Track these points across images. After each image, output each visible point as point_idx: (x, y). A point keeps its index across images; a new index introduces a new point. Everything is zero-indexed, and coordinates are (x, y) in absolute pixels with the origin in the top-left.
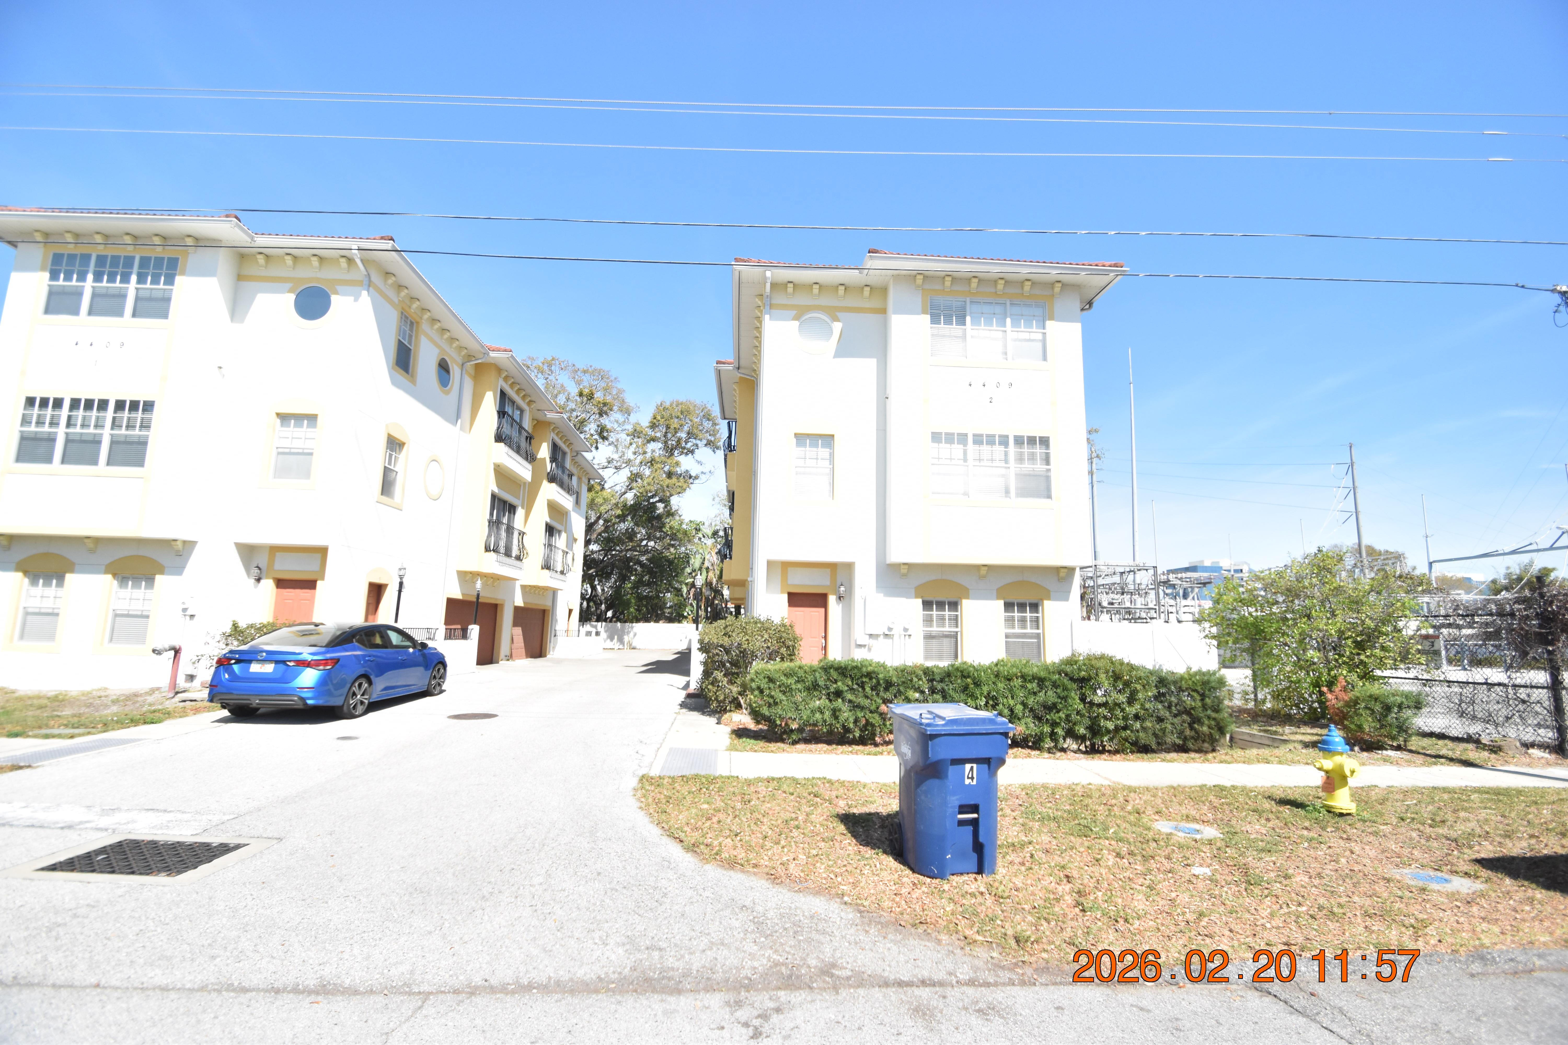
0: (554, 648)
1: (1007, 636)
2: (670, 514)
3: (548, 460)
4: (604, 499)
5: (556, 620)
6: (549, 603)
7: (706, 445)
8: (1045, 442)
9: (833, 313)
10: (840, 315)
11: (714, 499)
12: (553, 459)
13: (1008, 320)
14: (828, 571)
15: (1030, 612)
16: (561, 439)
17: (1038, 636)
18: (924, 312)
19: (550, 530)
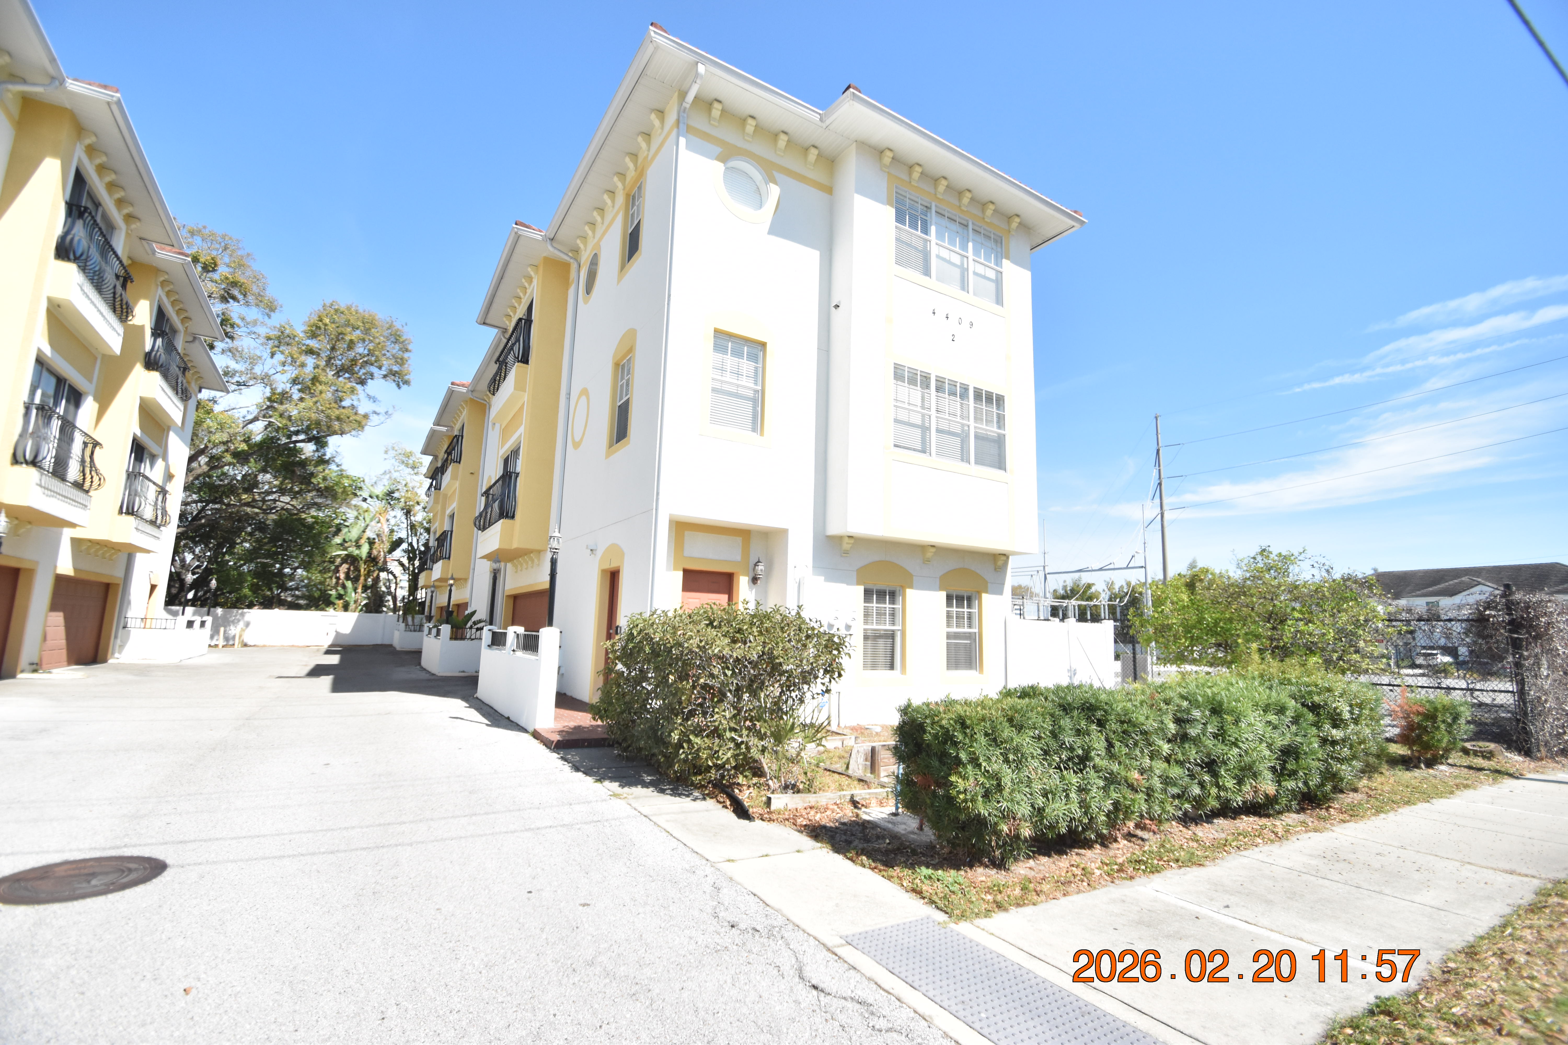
0: (122, 647)
1: (949, 636)
2: (322, 461)
3: (148, 332)
4: (220, 424)
5: (129, 603)
6: (120, 573)
7: (385, 376)
8: (1000, 400)
9: (771, 171)
10: (778, 176)
11: (386, 452)
12: (158, 331)
13: (970, 245)
14: (739, 540)
15: (957, 607)
16: (173, 303)
17: (969, 636)
18: (889, 203)
19: (139, 451)
